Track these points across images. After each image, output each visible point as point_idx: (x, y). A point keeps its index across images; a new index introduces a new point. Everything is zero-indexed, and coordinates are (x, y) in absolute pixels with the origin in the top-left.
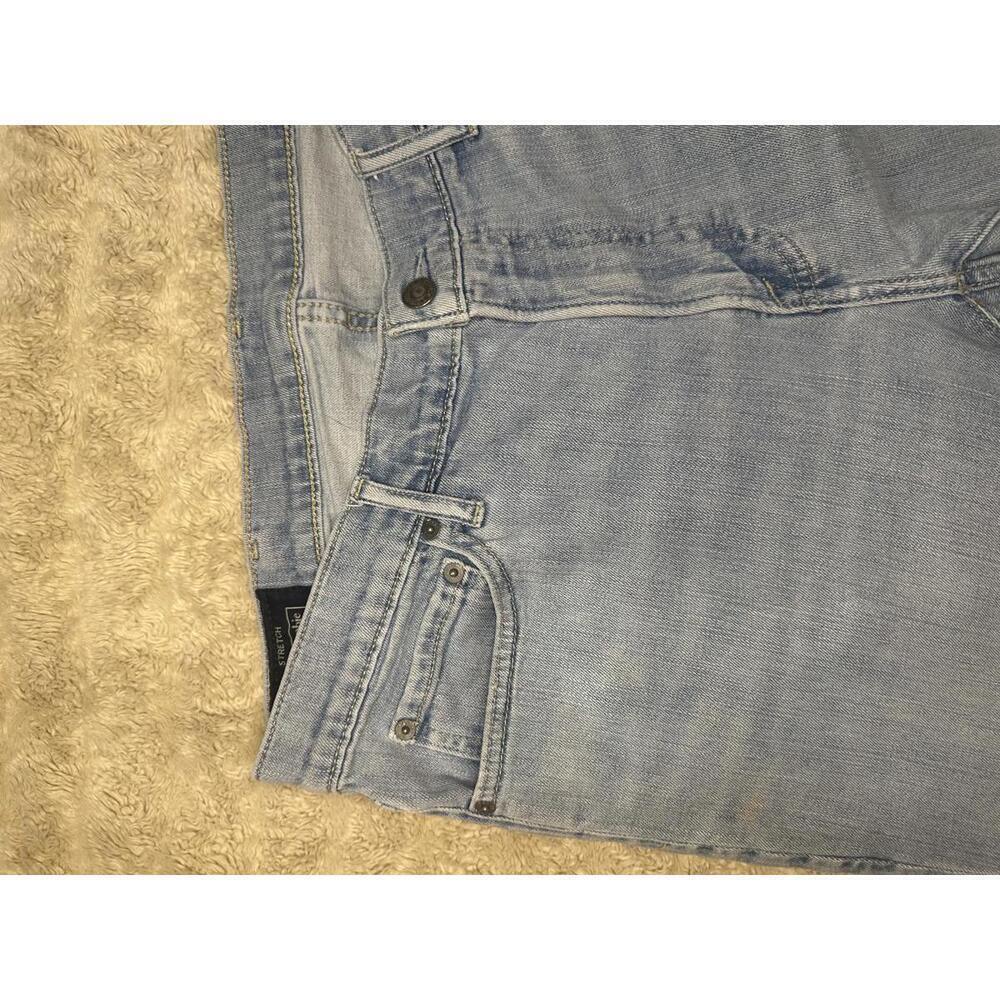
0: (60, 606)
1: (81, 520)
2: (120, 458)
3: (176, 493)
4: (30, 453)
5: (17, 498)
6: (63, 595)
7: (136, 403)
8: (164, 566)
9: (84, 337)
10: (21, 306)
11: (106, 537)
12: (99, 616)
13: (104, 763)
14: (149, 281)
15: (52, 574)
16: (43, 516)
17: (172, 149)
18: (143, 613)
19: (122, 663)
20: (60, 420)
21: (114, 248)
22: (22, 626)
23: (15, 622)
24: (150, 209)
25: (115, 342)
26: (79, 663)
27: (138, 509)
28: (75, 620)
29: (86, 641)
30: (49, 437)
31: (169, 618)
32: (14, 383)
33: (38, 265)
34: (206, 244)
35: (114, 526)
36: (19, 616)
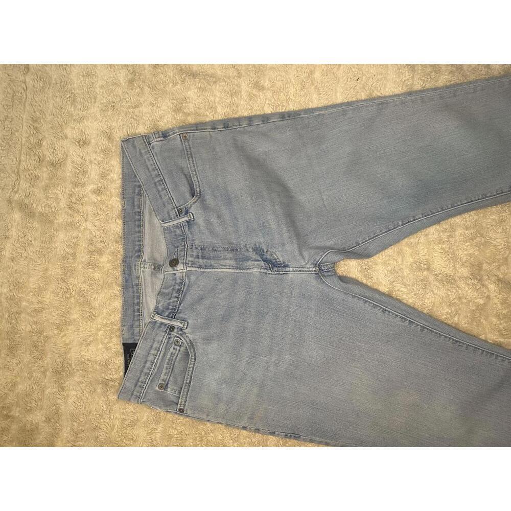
0: (67, 345)
1: (74, 320)
2: (87, 303)
3: (103, 314)
4: (62, 300)
5: (57, 313)
6: (67, 342)
7: (93, 287)
8: (97, 334)
9: (80, 267)
10: (63, 257)
11: (81, 325)
12: (77, 348)
13: (74, 393)
14: (100, 252)
15: (65, 335)
16: (64, 318)
17: (109, 214)
18: (90, 347)
19: (82, 362)
20: (72, 291)
21: (91, 242)
22: (54, 350)
23: (52, 349)
24: (102, 231)
25: (89, 269)
26: (70, 362)
27: (92, 317)
28: (70, 349)
29: (73, 355)
30: (68, 295)
31: (97, 350)
32: (59, 280)
33: (68, 246)
34: (117, 242)
35: (84, 322)
36: (54, 347)
